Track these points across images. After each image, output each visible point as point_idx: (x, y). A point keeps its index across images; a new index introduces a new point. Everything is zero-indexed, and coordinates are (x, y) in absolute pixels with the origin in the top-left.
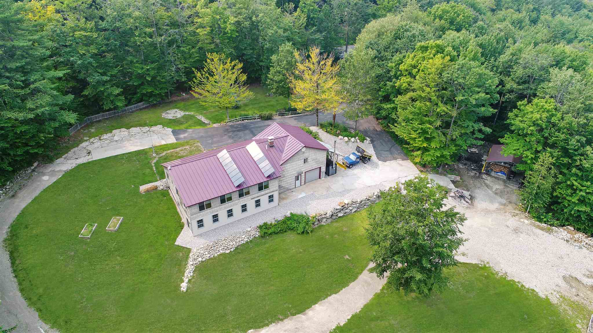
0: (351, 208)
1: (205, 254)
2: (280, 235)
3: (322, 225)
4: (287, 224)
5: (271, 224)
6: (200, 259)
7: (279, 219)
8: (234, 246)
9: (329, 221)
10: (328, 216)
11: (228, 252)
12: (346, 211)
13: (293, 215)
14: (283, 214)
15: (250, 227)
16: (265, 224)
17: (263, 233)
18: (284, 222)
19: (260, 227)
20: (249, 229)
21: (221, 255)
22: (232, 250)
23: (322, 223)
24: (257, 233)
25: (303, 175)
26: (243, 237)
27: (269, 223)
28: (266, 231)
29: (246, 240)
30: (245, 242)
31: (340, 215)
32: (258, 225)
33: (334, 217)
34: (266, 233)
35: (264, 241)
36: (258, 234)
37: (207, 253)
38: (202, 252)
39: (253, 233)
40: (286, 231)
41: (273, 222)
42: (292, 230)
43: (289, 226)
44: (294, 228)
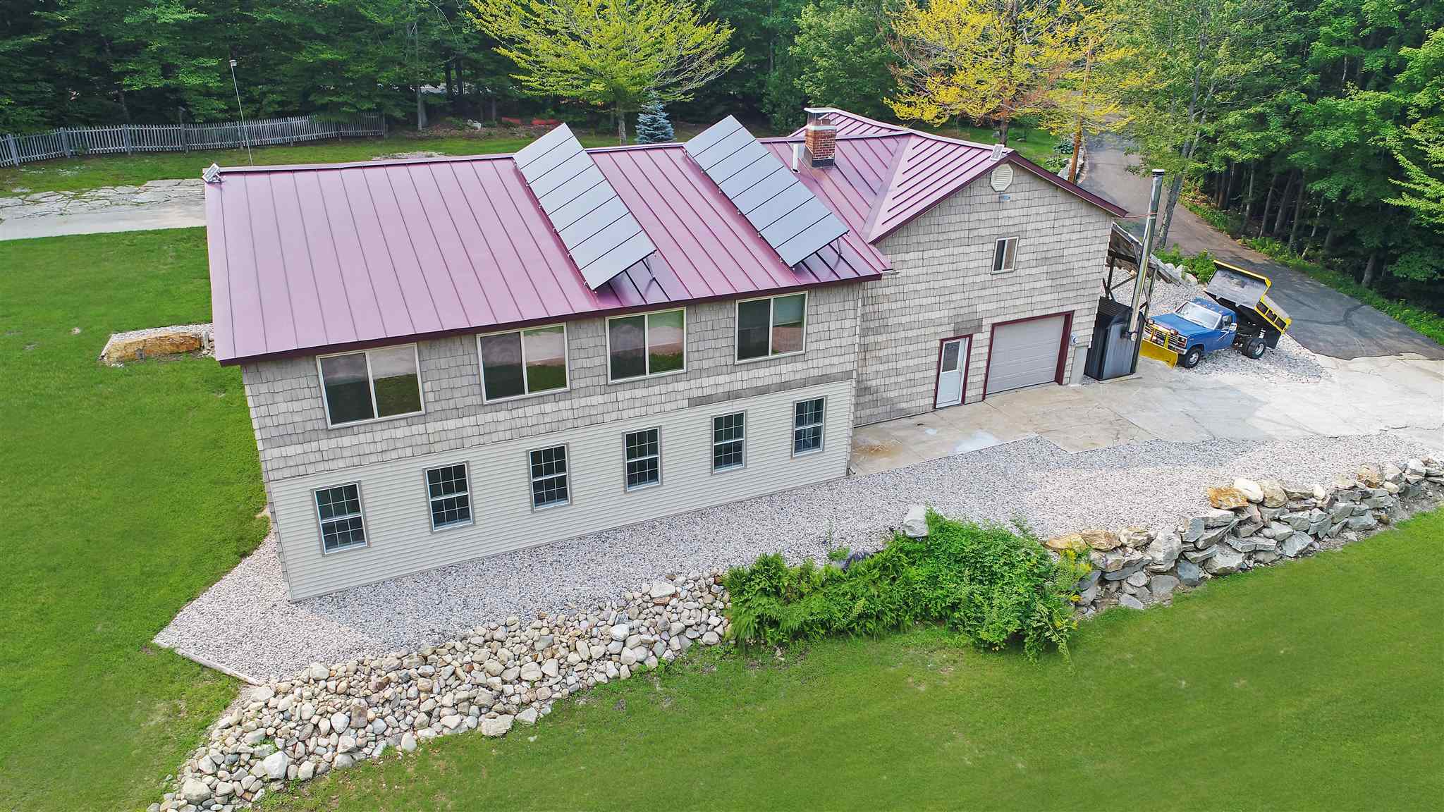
0: (1278, 529)
1: (324, 726)
2: (862, 648)
3: (1126, 613)
4: (908, 582)
5: (805, 573)
6: (274, 764)
7: (857, 547)
8: (544, 692)
9: (1164, 588)
10: (1160, 557)
11: (495, 725)
12: (1259, 541)
13: (942, 529)
14: (881, 522)
15: (672, 578)
16: (769, 567)
17: (749, 619)
18: (888, 568)
19: (737, 583)
20: (662, 589)
21: (442, 743)
22: (529, 716)
23: (1125, 601)
24: (714, 621)
25: (982, 338)
26: (620, 631)
27: (793, 564)
28: (773, 607)
29: (633, 654)
30: (625, 672)
31: (1226, 560)
32: (722, 570)
33: (1194, 572)
34: (774, 623)
35: (753, 674)
36: (715, 629)
37: (339, 720)
38: (307, 709)
39: (688, 612)
40: (897, 627)
41: (820, 566)
42: (940, 620)
43: (917, 596)
44: (954, 607)
